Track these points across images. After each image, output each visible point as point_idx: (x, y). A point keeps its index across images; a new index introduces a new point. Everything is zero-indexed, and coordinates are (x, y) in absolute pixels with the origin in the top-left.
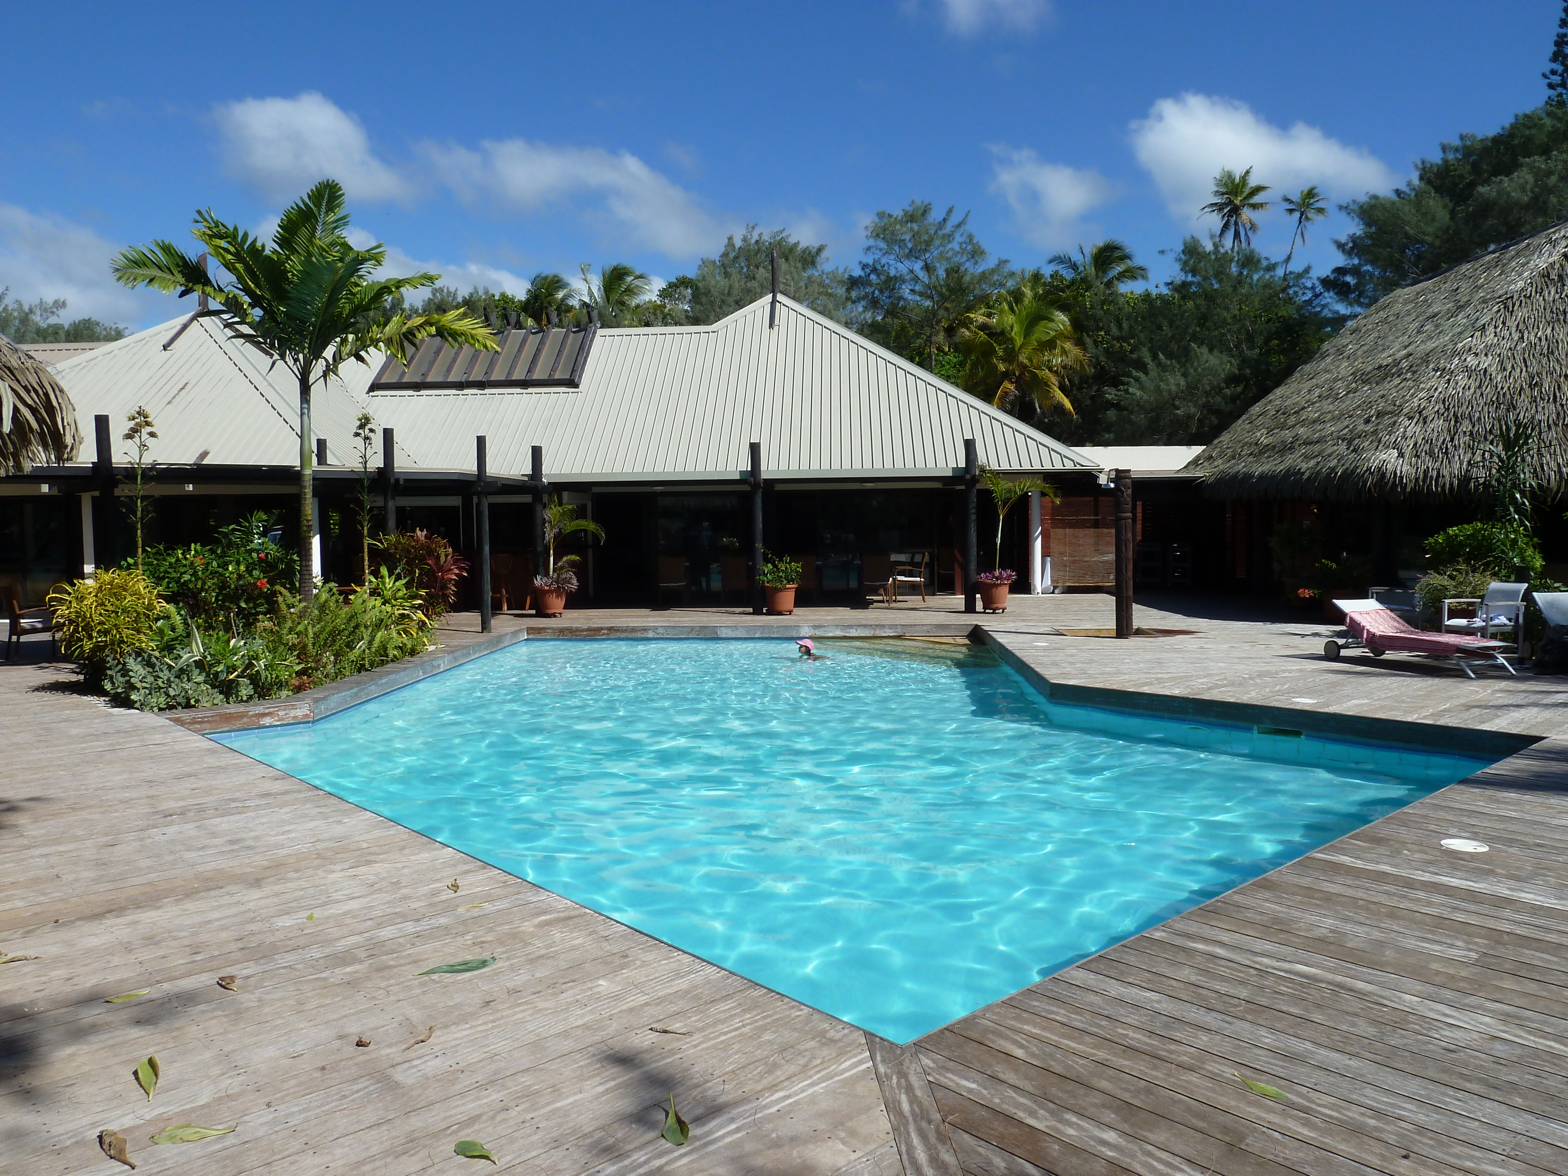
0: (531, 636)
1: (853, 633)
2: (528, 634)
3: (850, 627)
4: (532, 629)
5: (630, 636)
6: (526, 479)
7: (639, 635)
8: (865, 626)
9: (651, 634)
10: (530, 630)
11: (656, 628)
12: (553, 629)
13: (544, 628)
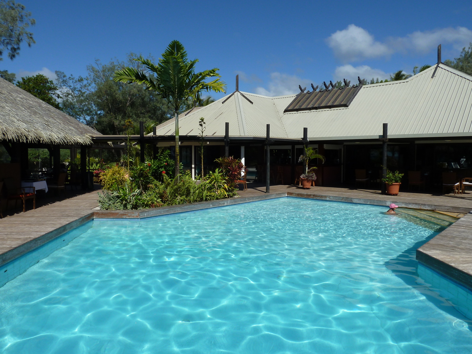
0: (288, 196)
1: (410, 206)
2: (288, 195)
3: (410, 203)
4: (289, 193)
5: (320, 198)
6: (301, 139)
7: (323, 199)
8: (416, 204)
9: (328, 199)
10: (288, 193)
11: (330, 196)
12: (295, 194)
13: (293, 193)
